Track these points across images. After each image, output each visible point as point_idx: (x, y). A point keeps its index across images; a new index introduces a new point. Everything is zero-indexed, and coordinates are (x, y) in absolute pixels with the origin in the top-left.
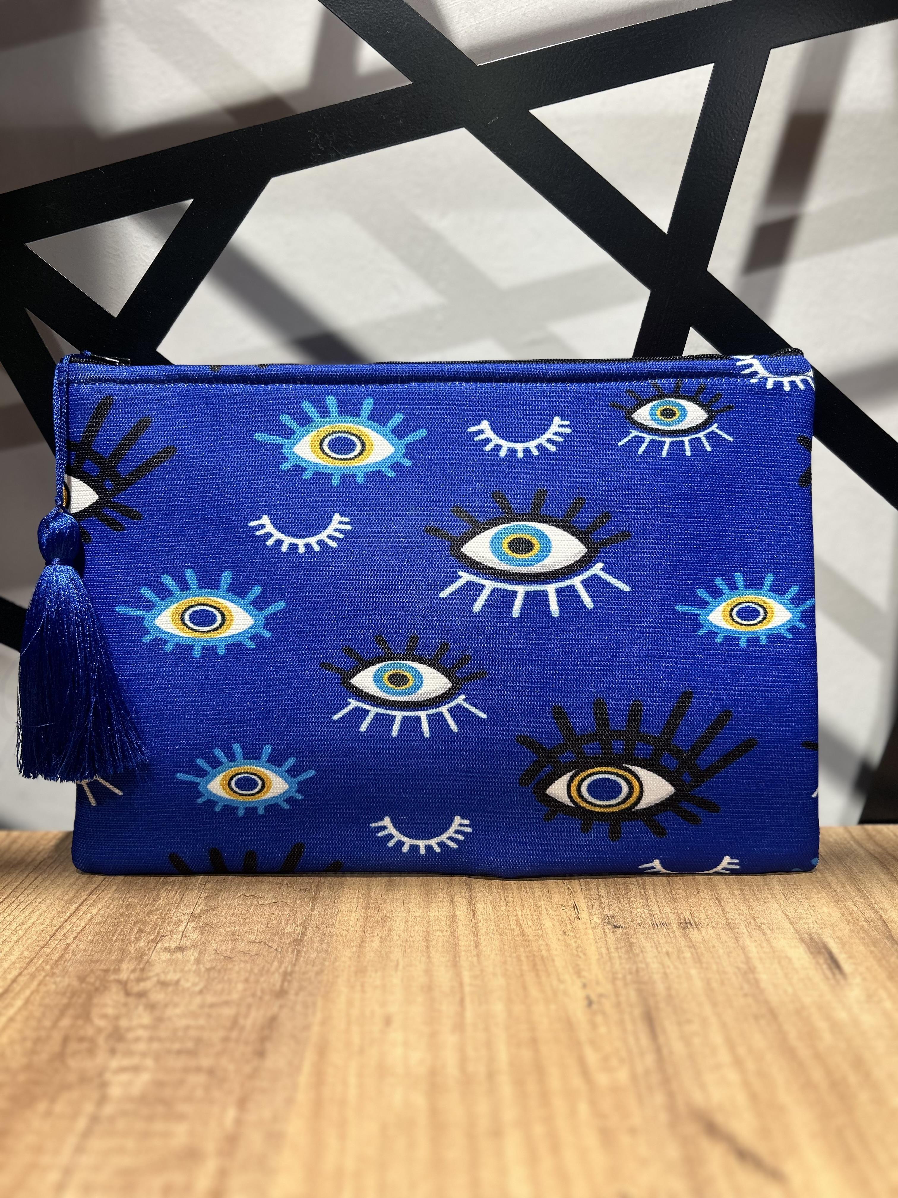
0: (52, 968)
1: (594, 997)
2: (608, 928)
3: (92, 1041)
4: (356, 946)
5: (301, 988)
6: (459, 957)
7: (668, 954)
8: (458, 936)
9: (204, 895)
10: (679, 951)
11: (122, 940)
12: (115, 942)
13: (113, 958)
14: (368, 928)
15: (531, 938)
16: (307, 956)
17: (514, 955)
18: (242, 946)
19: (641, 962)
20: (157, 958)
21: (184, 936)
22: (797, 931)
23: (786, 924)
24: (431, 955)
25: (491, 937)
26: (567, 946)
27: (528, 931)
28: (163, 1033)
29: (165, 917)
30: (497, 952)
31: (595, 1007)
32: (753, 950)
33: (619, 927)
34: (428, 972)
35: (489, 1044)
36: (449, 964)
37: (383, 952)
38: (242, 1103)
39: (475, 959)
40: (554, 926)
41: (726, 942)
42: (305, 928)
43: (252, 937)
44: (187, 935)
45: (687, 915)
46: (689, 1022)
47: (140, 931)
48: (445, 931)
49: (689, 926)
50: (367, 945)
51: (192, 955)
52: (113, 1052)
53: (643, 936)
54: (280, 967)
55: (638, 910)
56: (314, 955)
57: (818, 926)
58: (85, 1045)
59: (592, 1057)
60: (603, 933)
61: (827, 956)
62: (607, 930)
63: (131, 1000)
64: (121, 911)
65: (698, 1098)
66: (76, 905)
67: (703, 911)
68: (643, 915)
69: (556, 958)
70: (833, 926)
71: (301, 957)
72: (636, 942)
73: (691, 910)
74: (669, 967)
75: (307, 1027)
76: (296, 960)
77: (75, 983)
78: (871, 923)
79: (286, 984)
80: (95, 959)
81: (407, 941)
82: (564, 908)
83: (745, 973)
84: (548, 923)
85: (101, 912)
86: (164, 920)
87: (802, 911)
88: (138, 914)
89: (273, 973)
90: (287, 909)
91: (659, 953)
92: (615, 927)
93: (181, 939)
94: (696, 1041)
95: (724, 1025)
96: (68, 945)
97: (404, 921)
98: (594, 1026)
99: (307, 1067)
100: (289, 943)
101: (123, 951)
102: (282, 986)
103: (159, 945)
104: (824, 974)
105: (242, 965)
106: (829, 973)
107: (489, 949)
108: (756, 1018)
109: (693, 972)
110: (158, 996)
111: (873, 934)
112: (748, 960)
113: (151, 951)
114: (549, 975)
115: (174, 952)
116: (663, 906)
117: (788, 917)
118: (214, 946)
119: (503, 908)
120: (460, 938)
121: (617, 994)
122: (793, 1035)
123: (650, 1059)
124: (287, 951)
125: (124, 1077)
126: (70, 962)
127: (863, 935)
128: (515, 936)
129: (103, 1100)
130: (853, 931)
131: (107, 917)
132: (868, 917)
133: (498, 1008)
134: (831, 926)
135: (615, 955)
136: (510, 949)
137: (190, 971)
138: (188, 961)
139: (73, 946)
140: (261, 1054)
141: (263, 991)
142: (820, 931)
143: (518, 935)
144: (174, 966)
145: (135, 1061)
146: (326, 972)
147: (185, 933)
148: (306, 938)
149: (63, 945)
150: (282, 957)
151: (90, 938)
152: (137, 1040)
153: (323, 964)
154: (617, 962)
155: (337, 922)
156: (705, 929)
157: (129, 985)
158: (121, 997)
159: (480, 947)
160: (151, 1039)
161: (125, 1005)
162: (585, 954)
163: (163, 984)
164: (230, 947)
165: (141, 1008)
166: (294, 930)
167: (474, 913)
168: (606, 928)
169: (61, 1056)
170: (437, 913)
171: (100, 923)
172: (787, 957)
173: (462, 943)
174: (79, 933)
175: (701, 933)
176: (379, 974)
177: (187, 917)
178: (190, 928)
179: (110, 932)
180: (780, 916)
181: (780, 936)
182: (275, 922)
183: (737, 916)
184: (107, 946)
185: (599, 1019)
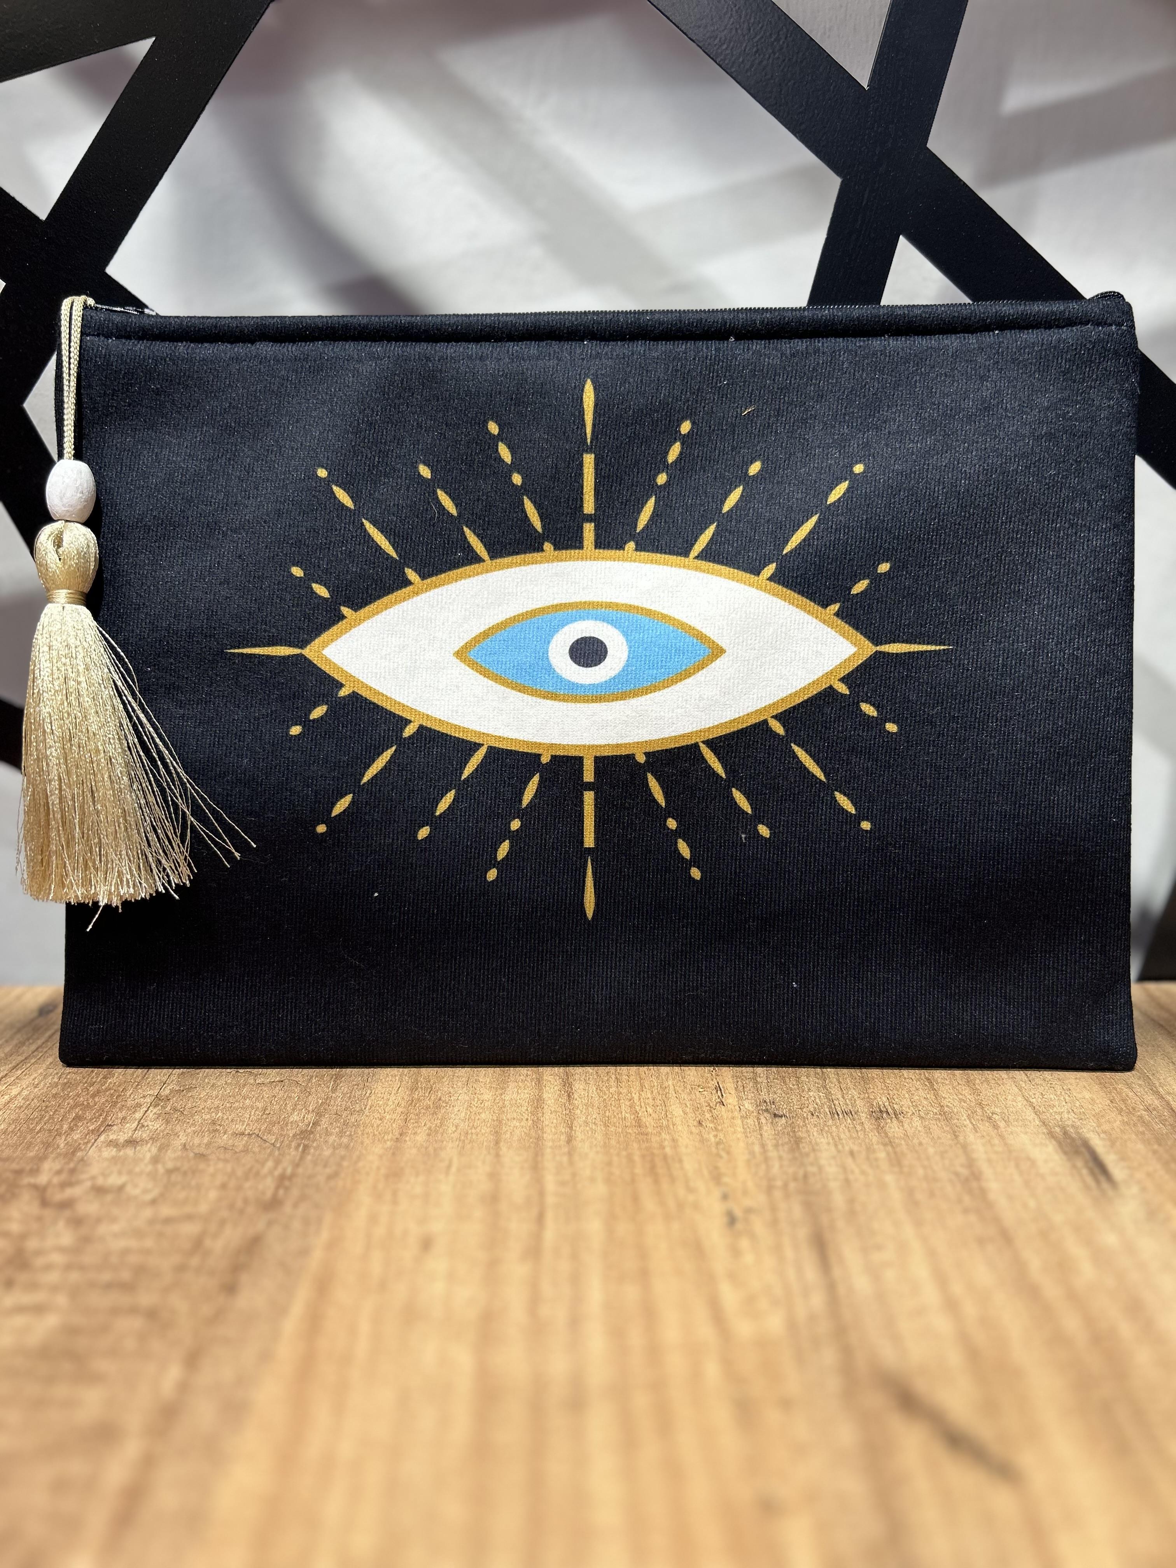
1: (738, 1213)
2: (765, 1118)
4: (392, 1139)
5: (303, 1198)
6: (543, 1155)
7: (852, 1153)
8: (543, 1127)
9: (178, 1070)
10: (868, 1149)
11: (50, 1131)
12: (38, 1133)
13: (32, 1154)
14: (412, 1116)
15: (650, 1130)
16: (317, 1153)
17: (624, 1153)
18: (224, 1139)
19: (812, 1164)
20: (96, 1155)
21: (140, 1125)
22: (1044, 1123)
23: (1029, 1114)
24: (501, 1153)
25: (591, 1129)
26: (703, 1141)
27: (648, 1121)
28: (88, 1259)
29: (116, 1100)
30: (599, 1149)
31: (739, 1226)
32: (979, 1149)
33: (781, 1116)
34: (494, 1176)
35: (576, 1279)
36: (526, 1166)
37: (431, 1149)
38: (192, 1360)
39: (565, 1159)
40: (685, 1113)
41: (939, 1138)
42: (319, 1115)
43: (240, 1128)
44: (146, 1124)
45: (882, 1100)
46: (879, 1247)
47: (78, 1118)
48: (524, 1119)
49: (885, 1115)
50: (407, 1139)
51: (148, 1151)
52: (9, 1284)
53: (816, 1129)
54: (275, 1168)
55: (811, 1094)
56: (327, 1153)
57: (1076, 1116)
59: (730, 1297)
60: (757, 1123)
61: (1087, 1156)
62: (763, 1121)
63: (48, 1213)
64: (54, 1091)
65: (888, 1355)
67: (907, 1096)
68: (818, 1100)
69: (685, 1159)
70: (1098, 1116)
71: (309, 1154)
72: (806, 1138)
73: (889, 1094)
74: (852, 1172)
75: (304, 1252)
76: (302, 1158)
78: (1154, 1113)
79: (281, 1192)
81: (467, 1133)
82: (701, 1090)
83: (967, 1180)
84: (676, 1111)
85: (25, 1093)
86: (116, 1103)
87: (1052, 1096)
88: (78, 1095)
89: (265, 1177)
90: (298, 1090)
91: (839, 1151)
92: (775, 1115)
93: (136, 1129)
94: (890, 1275)
95: (931, 1254)
97: (466, 1106)
98: (735, 1252)
99: (298, 1308)
100: (294, 1136)
101: (47, 1145)
102: (275, 1194)
103: (102, 1138)
104: (1084, 1182)
105: (221, 1165)
106: (1090, 1180)
107: (587, 1145)
108: (981, 1242)
109: (889, 1178)
110: (89, 1207)
111: (1156, 1127)
112: (971, 1163)
113: (89, 1145)
114: (673, 1179)
115: (123, 1146)
116: (848, 1089)
117: (1031, 1105)
118: (183, 1139)
119: (613, 1090)
120: (546, 1129)
121: (773, 1209)
122: (1035, 1266)
123: (818, 1301)
124: (289, 1146)
127: (1141, 1129)
128: (626, 1127)
130: (1128, 1124)
131: (33, 1100)
132: (1150, 1105)
133: (594, 1227)
134: (1094, 1116)
135: (773, 1153)
136: (618, 1146)
137: (141, 1173)
138: (142, 1160)
140: (230, 1289)
141: (246, 1201)
142: (1078, 1124)
143: (631, 1126)
144: (119, 1165)
145: (39, 1297)
146: (343, 1175)
147: (142, 1121)
148: (319, 1128)
150: (280, 1154)
152: (48, 1267)
153: (339, 1165)
154: (776, 1165)
155: (368, 1107)
156: (908, 1121)
157: (49, 1192)
158: (34, 1208)
159: (574, 1143)
160: (68, 1267)
161: (39, 1219)
162: (728, 1153)
163: (99, 1191)
164: (206, 1140)
165: (61, 1224)
166: (304, 1118)
167: (569, 1096)
168: (762, 1117)
170: (515, 1095)
171: (21, 1107)
172: (1029, 1159)
173: (549, 1136)
175: (903, 1126)
176: (421, 1178)
177: (148, 1100)
178: (151, 1114)
179: (33, 1119)
180: (1020, 1102)
181: (1018, 1129)
182: (277, 1107)
183: (956, 1103)
184: (25, 1138)
185: (744, 1243)
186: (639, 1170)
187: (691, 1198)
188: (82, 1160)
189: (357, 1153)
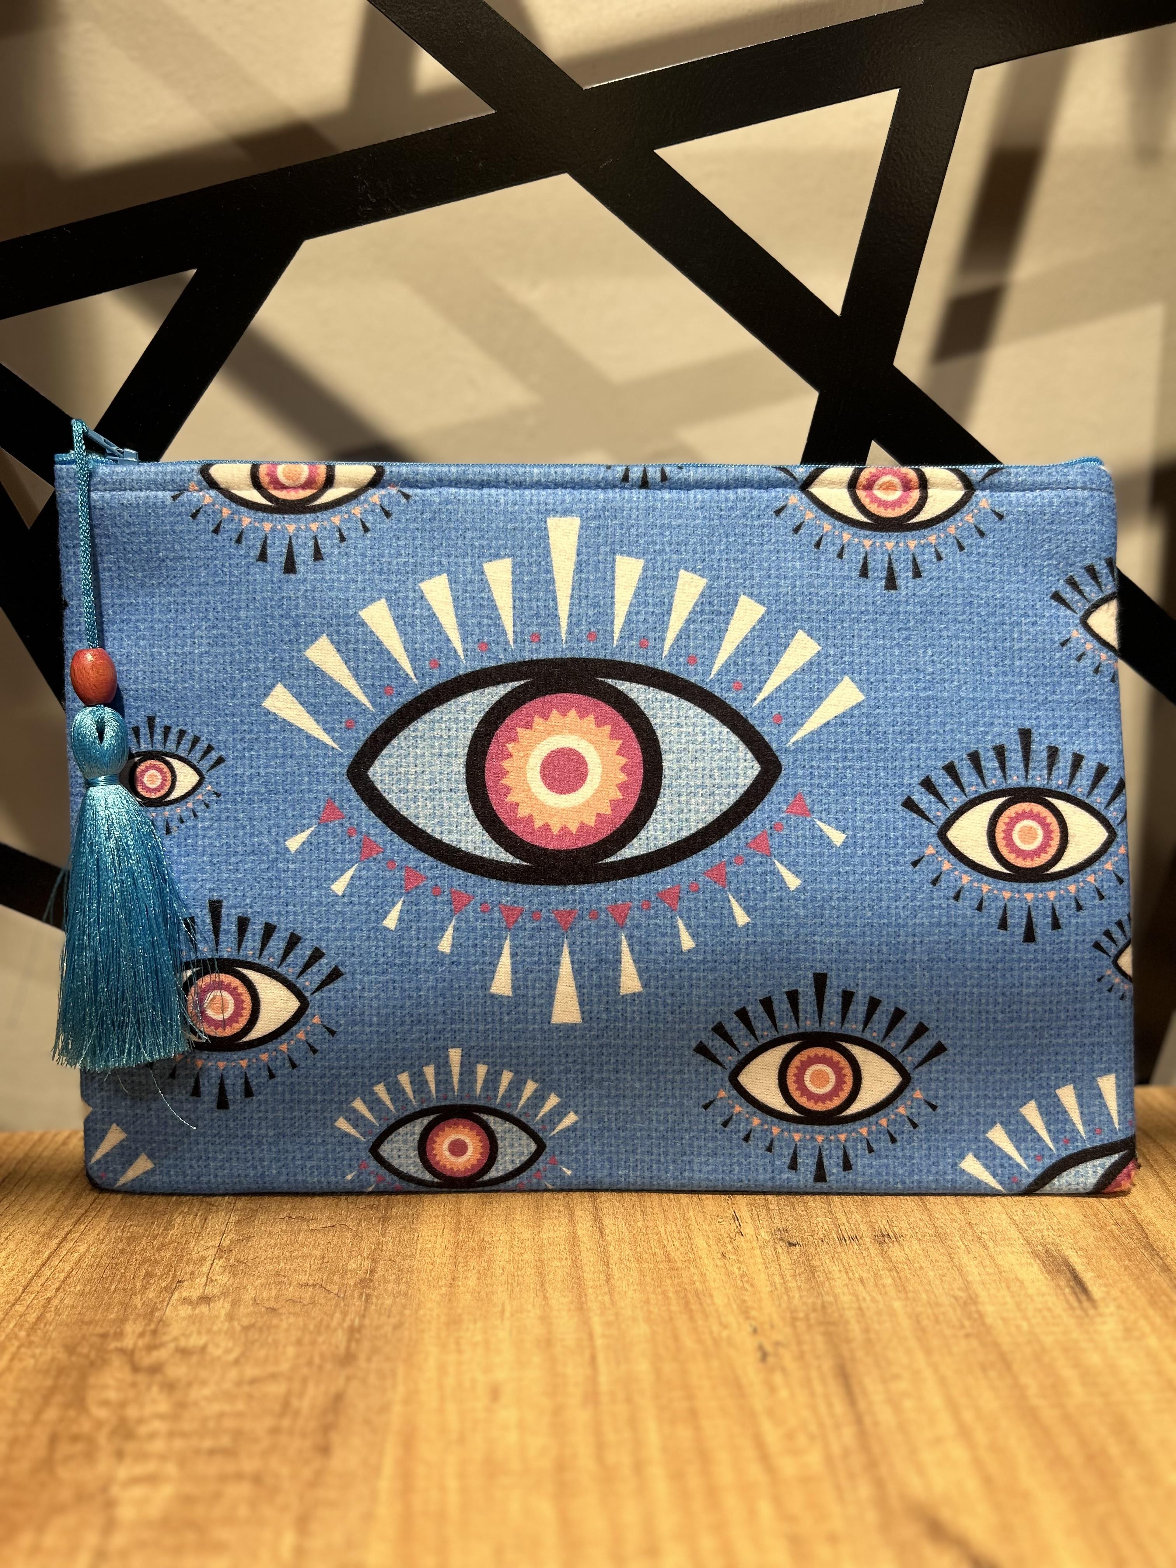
0: (28, 1335)
1: (769, 1348)
2: (781, 1247)
3: (90, 1440)
4: (446, 1285)
5: (375, 1351)
6: (586, 1295)
7: (862, 1280)
8: (582, 1266)
9: (234, 1218)
10: (875, 1275)
11: (124, 1289)
12: (114, 1292)
13: (113, 1316)
14: (460, 1259)
15: (679, 1265)
16: (380, 1302)
17: (659, 1290)
18: (291, 1291)
19: (828, 1293)
20: (174, 1315)
21: (209, 1281)
22: (1027, 1242)
23: (1013, 1233)
24: (548, 1295)
25: (626, 1266)
26: (729, 1274)
27: (675, 1255)
28: (186, 1426)
29: (181, 1253)
30: (635, 1287)
31: (771, 1360)
32: (973, 1271)
33: (795, 1245)
34: (545, 1319)
35: (633, 1422)
36: (572, 1307)
37: (482, 1293)
38: (303, 1523)
39: (607, 1299)
40: (709, 1246)
41: (937, 1261)
42: (374, 1261)
43: (304, 1278)
44: (214, 1278)
45: (883, 1223)
46: (896, 1377)
47: (148, 1275)
48: (564, 1259)
49: (886, 1239)
50: (460, 1283)
51: (221, 1308)
52: (120, 1455)
53: (827, 1256)
54: (344, 1320)
55: (819, 1219)
56: (389, 1302)
57: (1055, 1234)
58: (80, 1447)
59: (772, 1435)
60: (774, 1253)
61: (1069, 1275)
62: (780, 1250)
63: (141, 1378)
64: (120, 1246)
65: (916, 1486)
66: (56, 1241)
67: (904, 1218)
68: (826, 1226)
69: (714, 1293)
70: (1074, 1233)
71: (372, 1304)
72: (819, 1266)
73: (888, 1217)
74: (864, 1299)
75: (385, 1409)
76: (366, 1309)
77: (62, 1356)
78: (1123, 1227)
79: (353, 1345)
80: (87, 1319)
81: (514, 1275)
82: (720, 1220)
83: (965, 1303)
84: (700, 1242)
85: (93, 1249)
86: (181, 1258)
88: (144, 1250)
89: (335, 1330)
90: (349, 1235)
91: (850, 1279)
92: (790, 1244)
93: (206, 1285)
94: (908, 1404)
95: (942, 1381)
96: (49, 1300)
97: (508, 1247)
98: (772, 1389)
99: (389, 1466)
100: (355, 1284)
101: (126, 1306)
102: (348, 1348)
103: (176, 1295)
104: (1068, 1302)
105: (292, 1319)
106: (1072, 1299)
107: (625, 1283)
108: (984, 1368)
109: (897, 1305)
110: (177, 1371)
111: (1126, 1242)
112: (967, 1286)
113: (165, 1304)
114: (706, 1316)
115: (197, 1304)
116: (851, 1212)
117: (1014, 1222)
118: (252, 1293)
119: (639, 1224)
120: (586, 1268)
121: (799, 1343)
122: (1033, 1389)
123: (848, 1433)
124: (353, 1297)
125: (137, 1492)
126: (54, 1324)
127: (1113, 1244)
128: (658, 1262)
129: (110, 1526)
130: (1100, 1239)
131: (102, 1257)
132: (1118, 1219)
133: (643, 1367)
134: (1071, 1233)
135: (792, 1284)
136: (652, 1282)
137: (220, 1331)
138: (217, 1317)
139: (56, 1302)
140: (325, 1450)
141: (322, 1356)
142: (1058, 1241)
143: (662, 1261)
144: (197, 1325)
145: (151, 1467)
146: (407, 1325)
147: (210, 1276)
148: (376, 1276)
149: (43, 1302)
150: (345, 1305)
151: (78, 1288)
152: (152, 1436)
153: (402, 1314)
154: (796, 1295)
155: (418, 1251)
156: (908, 1244)
157: (137, 1356)
158: (126, 1375)
159: (613, 1282)
160: (171, 1435)
161: (134, 1385)
163: (184, 1352)
164: (273, 1293)
165: (155, 1389)
166: (361, 1265)
167: (601, 1232)
168: (778, 1246)
169: (47, 1465)
170: (551, 1234)
171: (92, 1266)
172: (1018, 1280)
173: (588, 1276)
174: (64, 1281)
175: (904, 1250)
176: (479, 1324)
177: (212, 1252)
178: (217, 1267)
179: (106, 1278)
180: (1005, 1222)
181: (1006, 1249)
182: (333, 1255)
183: (949, 1223)
184: (103, 1299)
185: (778, 1378)
186: (674, 1308)
187: (725, 1333)
188: (161, 1320)
189: (416, 1301)
